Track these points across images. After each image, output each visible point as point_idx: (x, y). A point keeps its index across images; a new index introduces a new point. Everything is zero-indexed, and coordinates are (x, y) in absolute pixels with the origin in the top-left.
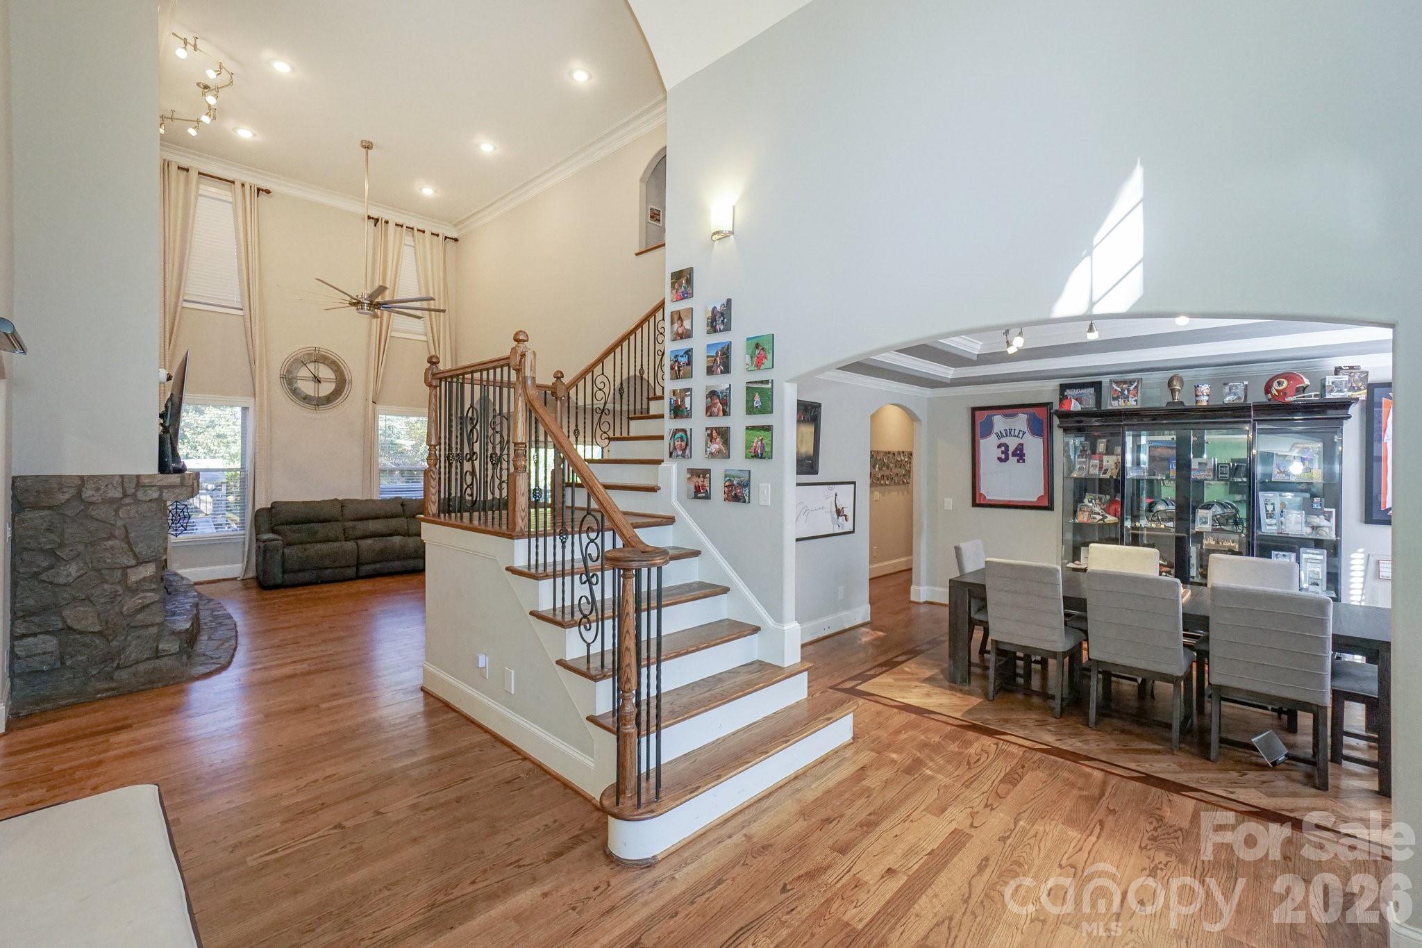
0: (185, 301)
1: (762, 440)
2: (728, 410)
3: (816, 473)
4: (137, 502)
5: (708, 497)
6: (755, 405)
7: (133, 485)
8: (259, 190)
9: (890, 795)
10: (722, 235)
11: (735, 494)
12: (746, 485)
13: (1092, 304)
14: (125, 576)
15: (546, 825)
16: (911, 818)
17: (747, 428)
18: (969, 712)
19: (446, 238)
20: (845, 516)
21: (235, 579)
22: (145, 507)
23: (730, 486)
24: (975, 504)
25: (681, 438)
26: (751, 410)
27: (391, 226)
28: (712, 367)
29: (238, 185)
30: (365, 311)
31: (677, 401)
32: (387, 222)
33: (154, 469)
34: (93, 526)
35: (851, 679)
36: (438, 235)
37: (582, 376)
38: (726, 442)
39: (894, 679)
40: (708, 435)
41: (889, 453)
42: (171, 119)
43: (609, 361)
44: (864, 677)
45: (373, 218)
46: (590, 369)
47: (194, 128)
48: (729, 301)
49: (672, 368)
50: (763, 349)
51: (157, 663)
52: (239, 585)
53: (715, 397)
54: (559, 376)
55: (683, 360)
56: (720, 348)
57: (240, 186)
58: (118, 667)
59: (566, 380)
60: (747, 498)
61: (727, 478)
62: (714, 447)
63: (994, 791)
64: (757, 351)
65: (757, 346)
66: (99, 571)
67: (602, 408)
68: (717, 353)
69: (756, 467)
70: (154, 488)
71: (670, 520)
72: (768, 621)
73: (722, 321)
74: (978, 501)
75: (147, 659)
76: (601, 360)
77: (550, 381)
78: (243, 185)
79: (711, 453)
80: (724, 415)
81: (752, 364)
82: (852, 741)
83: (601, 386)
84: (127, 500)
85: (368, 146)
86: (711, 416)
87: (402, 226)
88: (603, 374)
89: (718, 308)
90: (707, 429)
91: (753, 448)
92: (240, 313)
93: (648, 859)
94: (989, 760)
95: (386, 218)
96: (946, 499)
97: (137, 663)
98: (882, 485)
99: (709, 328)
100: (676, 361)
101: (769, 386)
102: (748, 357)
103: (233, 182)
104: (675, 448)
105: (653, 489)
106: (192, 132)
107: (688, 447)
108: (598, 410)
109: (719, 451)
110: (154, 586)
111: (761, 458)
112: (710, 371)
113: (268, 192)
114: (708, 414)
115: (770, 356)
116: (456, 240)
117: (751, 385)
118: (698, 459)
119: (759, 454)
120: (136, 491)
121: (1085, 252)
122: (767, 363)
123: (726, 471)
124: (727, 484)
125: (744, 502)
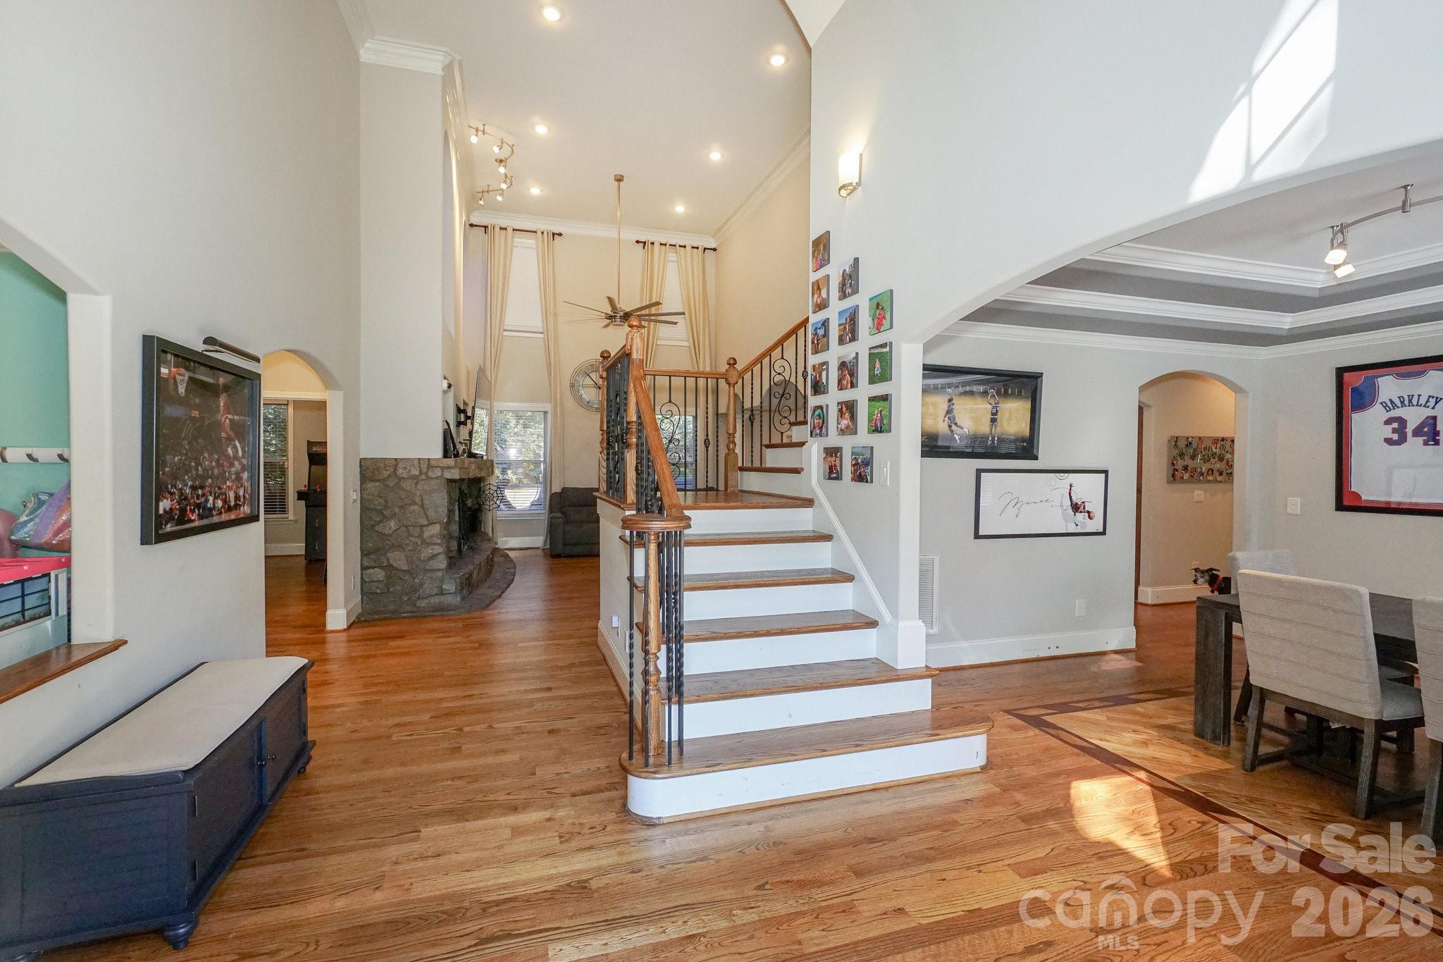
0: (505, 330)
1: (881, 411)
2: (854, 382)
3: (1036, 458)
4: (428, 478)
5: (839, 478)
6: (876, 373)
7: (425, 466)
8: (554, 234)
9: (975, 837)
10: (851, 188)
11: (860, 473)
12: (868, 463)
13: (1250, 168)
14: (422, 531)
15: (599, 768)
16: (982, 868)
17: (869, 400)
18: (1194, 777)
19: (705, 249)
20: (1088, 512)
21: (538, 548)
22: (433, 482)
23: (855, 465)
24: (1340, 506)
25: (819, 415)
26: (873, 380)
27: (657, 245)
28: (842, 335)
29: (539, 233)
30: (618, 323)
31: (816, 376)
32: (653, 243)
33: (438, 454)
34: (403, 495)
35: (1045, 707)
36: (698, 248)
37: (759, 360)
38: (853, 417)
39: (1108, 718)
40: (839, 411)
41: (1223, 439)
42: (488, 192)
43: (789, 344)
44: (1064, 708)
45: (641, 242)
46: (768, 352)
47: (500, 195)
48: (856, 260)
49: (813, 343)
50: (882, 308)
51: (443, 598)
52: (540, 552)
53: (844, 369)
54: (732, 363)
55: (821, 332)
56: (849, 314)
57: (541, 234)
58: (419, 598)
59: (739, 367)
60: (869, 477)
61: (854, 456)
62: (844, 423)
63: (1143, 874)
64: (878, 311)
65: (878, 305)
66: (407, 527)
67: (781, 392)
68: (846, 320)
69: (876, 440)
70: (438, 469)
71: (808, 503)
72: (886, 616)
73: (850, 283)
74: (1346, 501)
75: (436, 594)
76: (780, 343)
77: (723, 368)
78: (542, 233)
79: (841, 430)
80: (851, 387)
81: (874, 326)
82: (979, 770)
83: (781, 370)
84: (423, 477)
85: (619, 179)
86: (841, 389)
87: (665, 245)
88: (782, 358)
89: (847, 270)
90: (838, 403)
91: (874, 422)
92: (542, 336)
93: (653, 818)
94: (1170, 838)
95: (652, 240)
96: (1290, 499)
97: (430, 596)
98: (1209, 482)
99: (840, 293)
100: (816, 334)
101: (887, 349)
102: (870, 319)
103: (536, 232)
104: (814, 427)
105: (797, 471)
106: (500, 198)
107: (825, 425)
108: (777, 395)
109: (848, 427)
110: (439, 541)
111: (880, 432)
112: (841, 341)
113: (560, 235)
114: (840, 387)
115: (888, 316)
116: (715, 250)
117: (873, 351)
118: (833, 439)
119: (880, 427)
120: (428, 470)
121: (1242, 89)
122: (886, 323)
123: (853, 448)
124: (853, 463)
125: (867, 482)
